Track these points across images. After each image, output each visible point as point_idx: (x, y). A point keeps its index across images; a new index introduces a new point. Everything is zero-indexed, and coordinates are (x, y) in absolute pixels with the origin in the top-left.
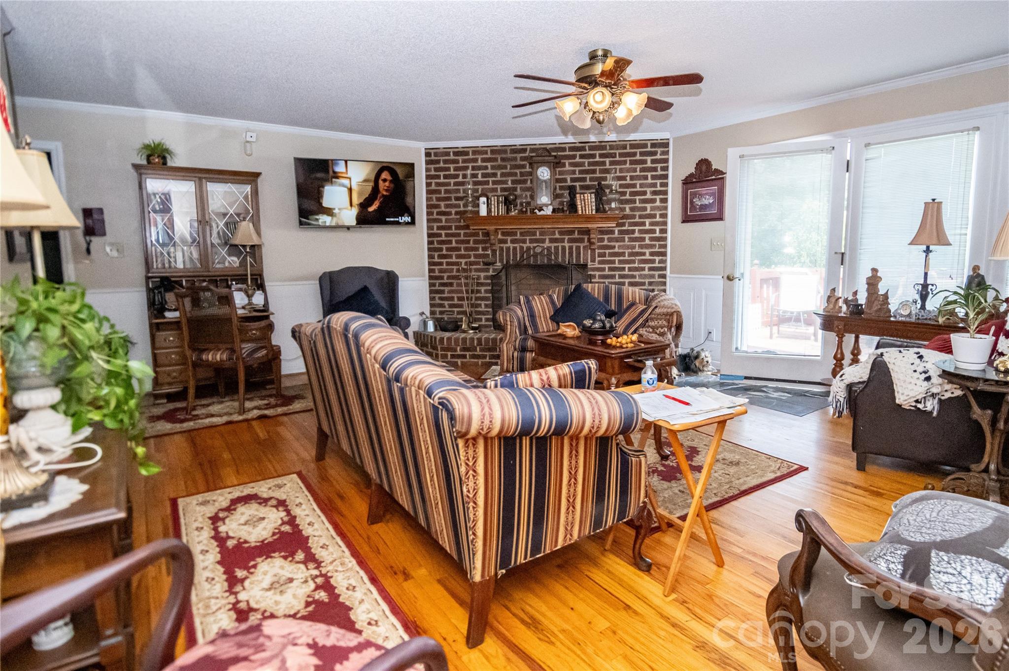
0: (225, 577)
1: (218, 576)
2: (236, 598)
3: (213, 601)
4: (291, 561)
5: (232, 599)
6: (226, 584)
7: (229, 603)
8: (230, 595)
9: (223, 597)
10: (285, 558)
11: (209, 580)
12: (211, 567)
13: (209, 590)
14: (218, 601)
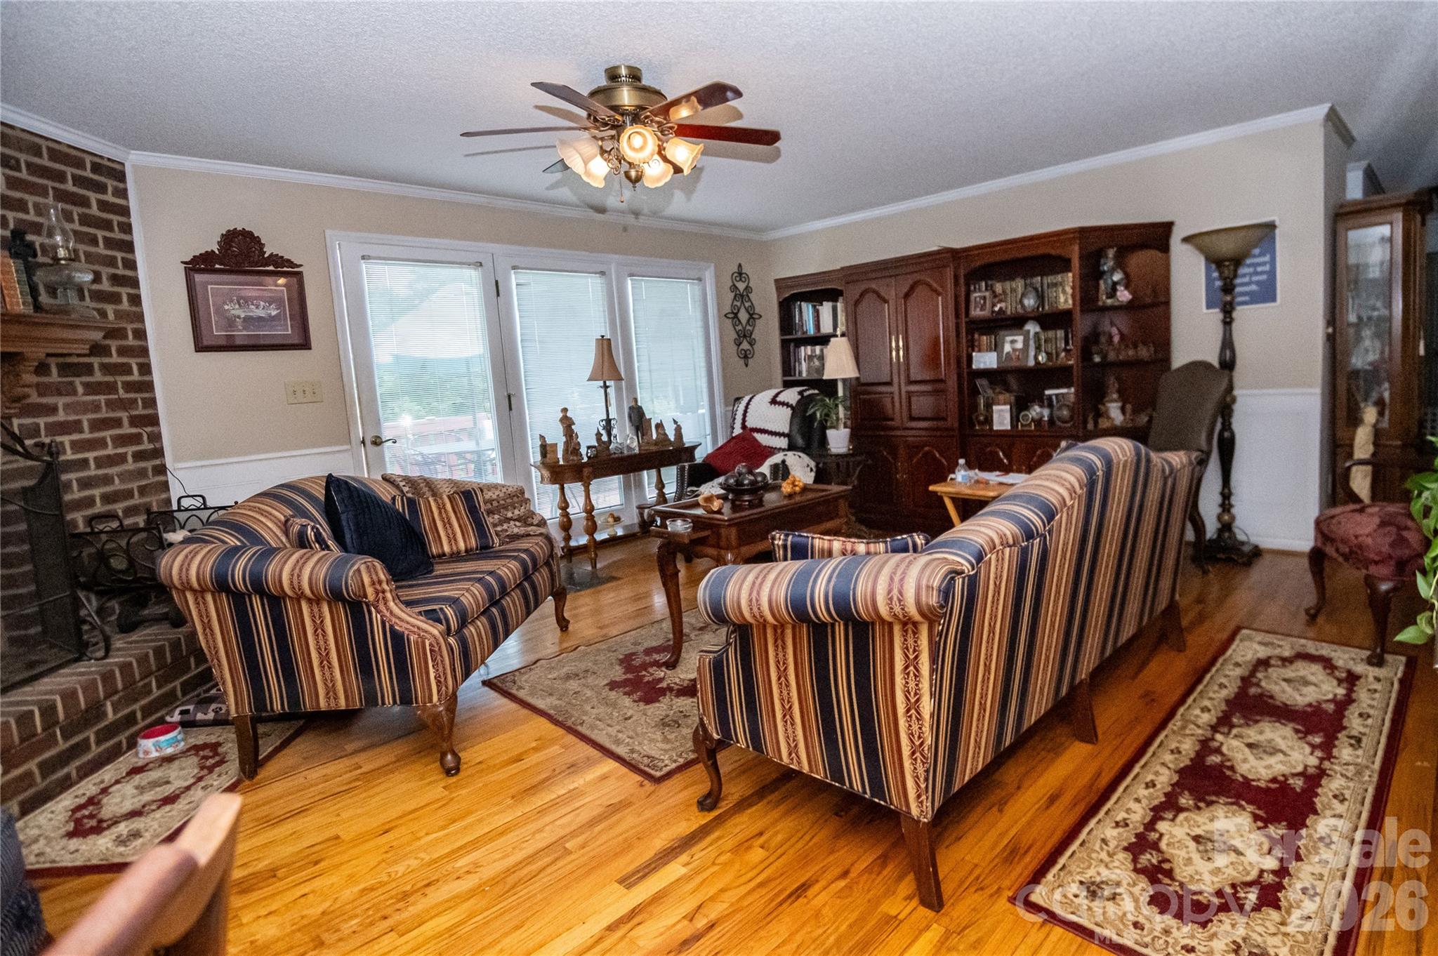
0: (1319, 790)
1: (1327, 796)
2: (1321, 764)
3: (1349, 775)
4: (1229, 760)
5: (1326, 764)
6: (1323, 782)
7: (1332, 763)
8: (1325, 770)
9: (1336, 773)
10: (1232, 768)
11: (1341, 798)
12: (1328, 813)
13: (1348, 788)
14: (1344, 772)
